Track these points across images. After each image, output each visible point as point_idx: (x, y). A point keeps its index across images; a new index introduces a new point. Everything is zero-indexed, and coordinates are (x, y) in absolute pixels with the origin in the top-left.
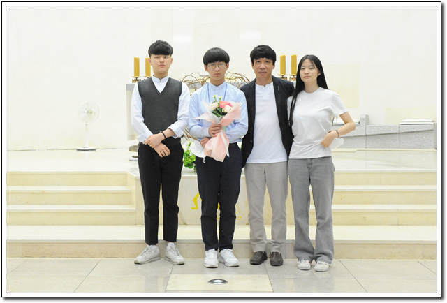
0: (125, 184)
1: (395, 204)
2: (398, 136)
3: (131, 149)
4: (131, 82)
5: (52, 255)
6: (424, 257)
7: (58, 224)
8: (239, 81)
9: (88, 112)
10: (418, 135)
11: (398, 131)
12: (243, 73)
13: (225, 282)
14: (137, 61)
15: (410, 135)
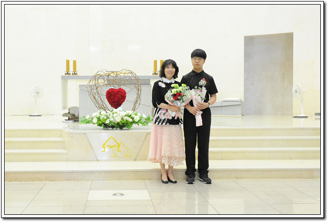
0: (61, 136)
1: (220, 147)
2: (221, 108)
3: (65, 115)
4: (64, 75)
5: (16, 180)
6: (237, 178)
7: (19, 161)
8: (130, 75)
9: (37, 92)
10: (232, 107)
11: (220, 105)
12: (132, 70)
13: (122, 195)
14: (68, 62)
15: (228, 108)
